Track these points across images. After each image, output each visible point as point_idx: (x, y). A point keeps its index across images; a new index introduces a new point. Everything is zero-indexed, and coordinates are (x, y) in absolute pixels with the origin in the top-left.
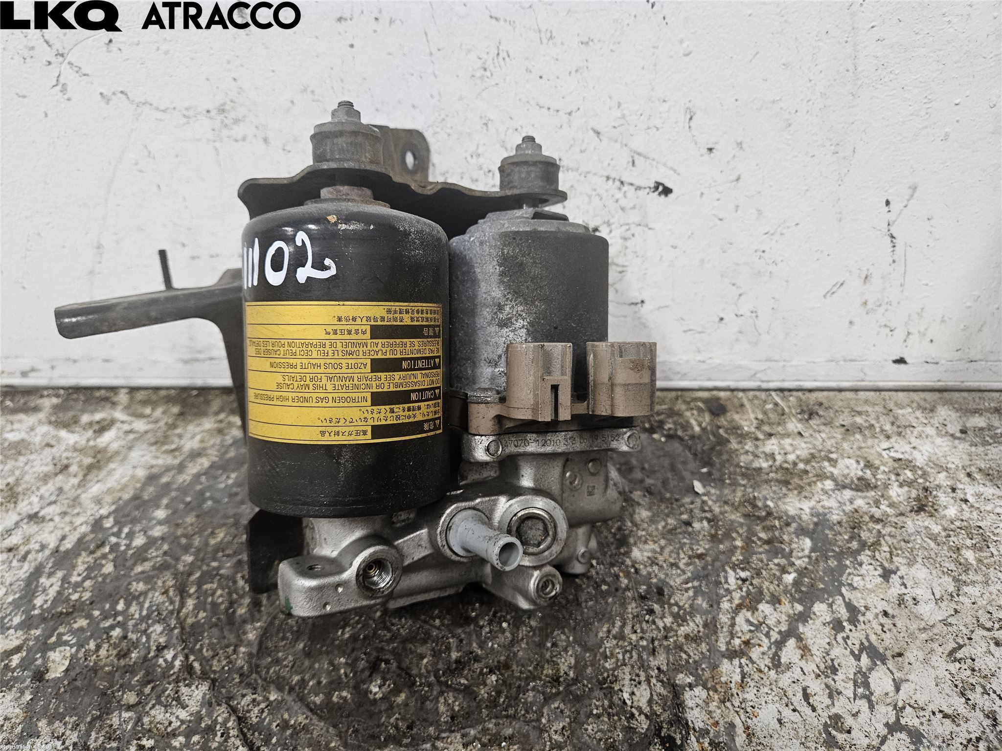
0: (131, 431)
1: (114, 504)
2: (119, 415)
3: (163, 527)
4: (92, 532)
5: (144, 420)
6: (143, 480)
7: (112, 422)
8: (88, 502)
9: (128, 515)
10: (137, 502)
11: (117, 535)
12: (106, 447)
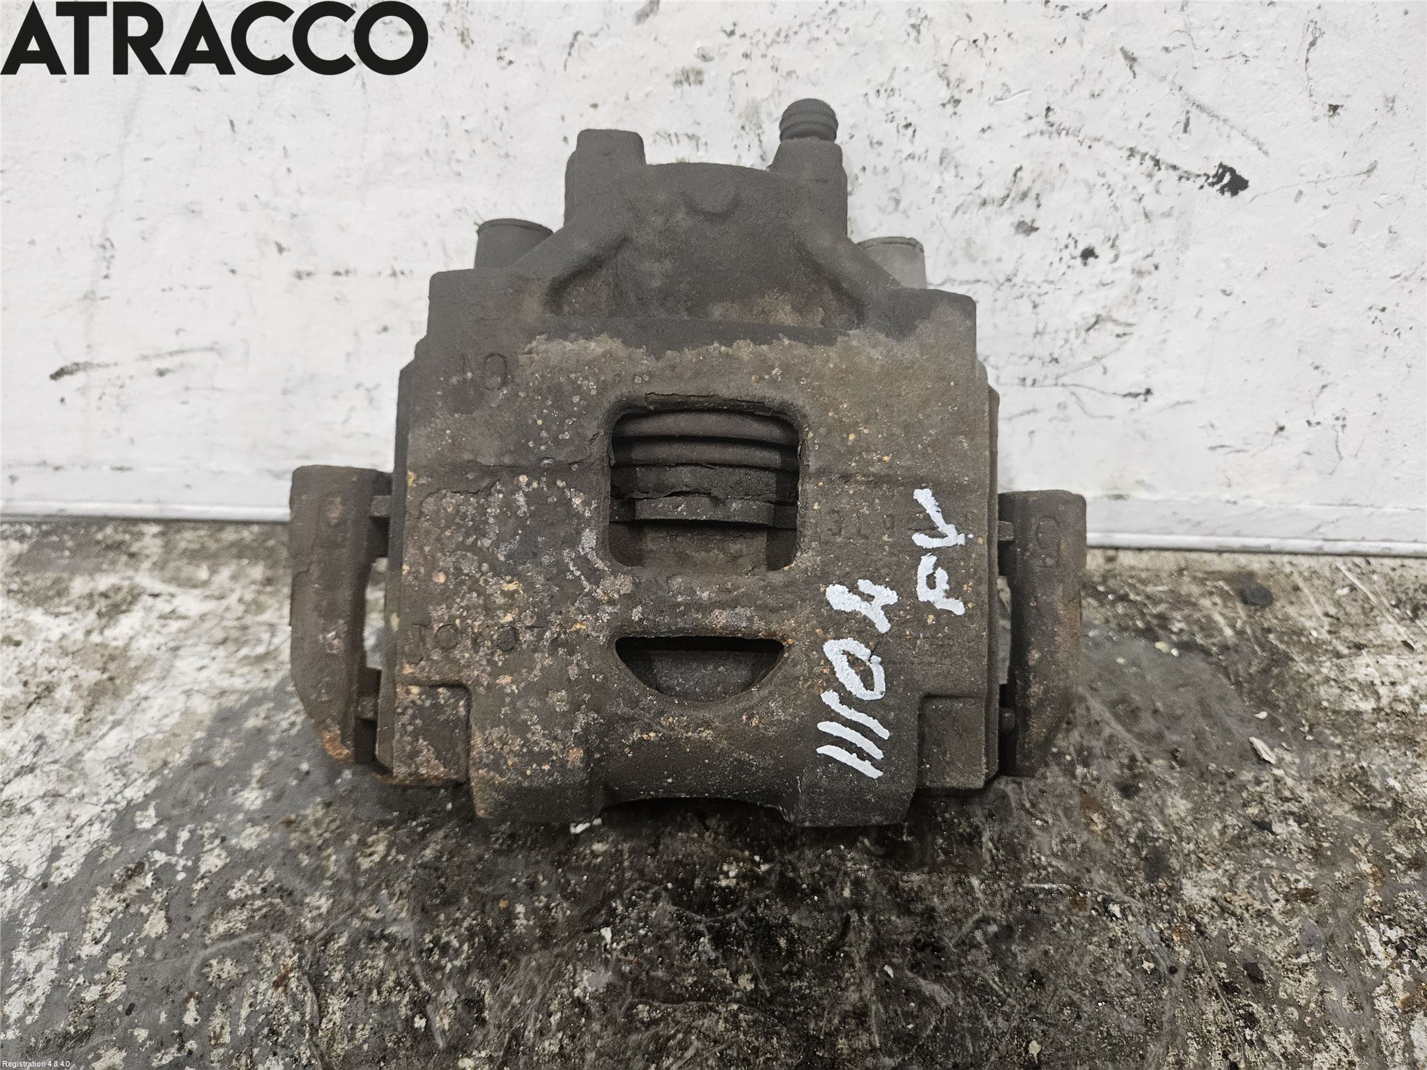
0: (172, 615)
1: (152, 775)
2: (145, 579)
3: (258, 829)
4: (115, 840)
5: (197, 592)
6: (207, 723)
7: (134, 595)
8: (100, 770)
9: (184, 803)
10: (202, 772)
11: (167, 846)
12: (126, 648)
